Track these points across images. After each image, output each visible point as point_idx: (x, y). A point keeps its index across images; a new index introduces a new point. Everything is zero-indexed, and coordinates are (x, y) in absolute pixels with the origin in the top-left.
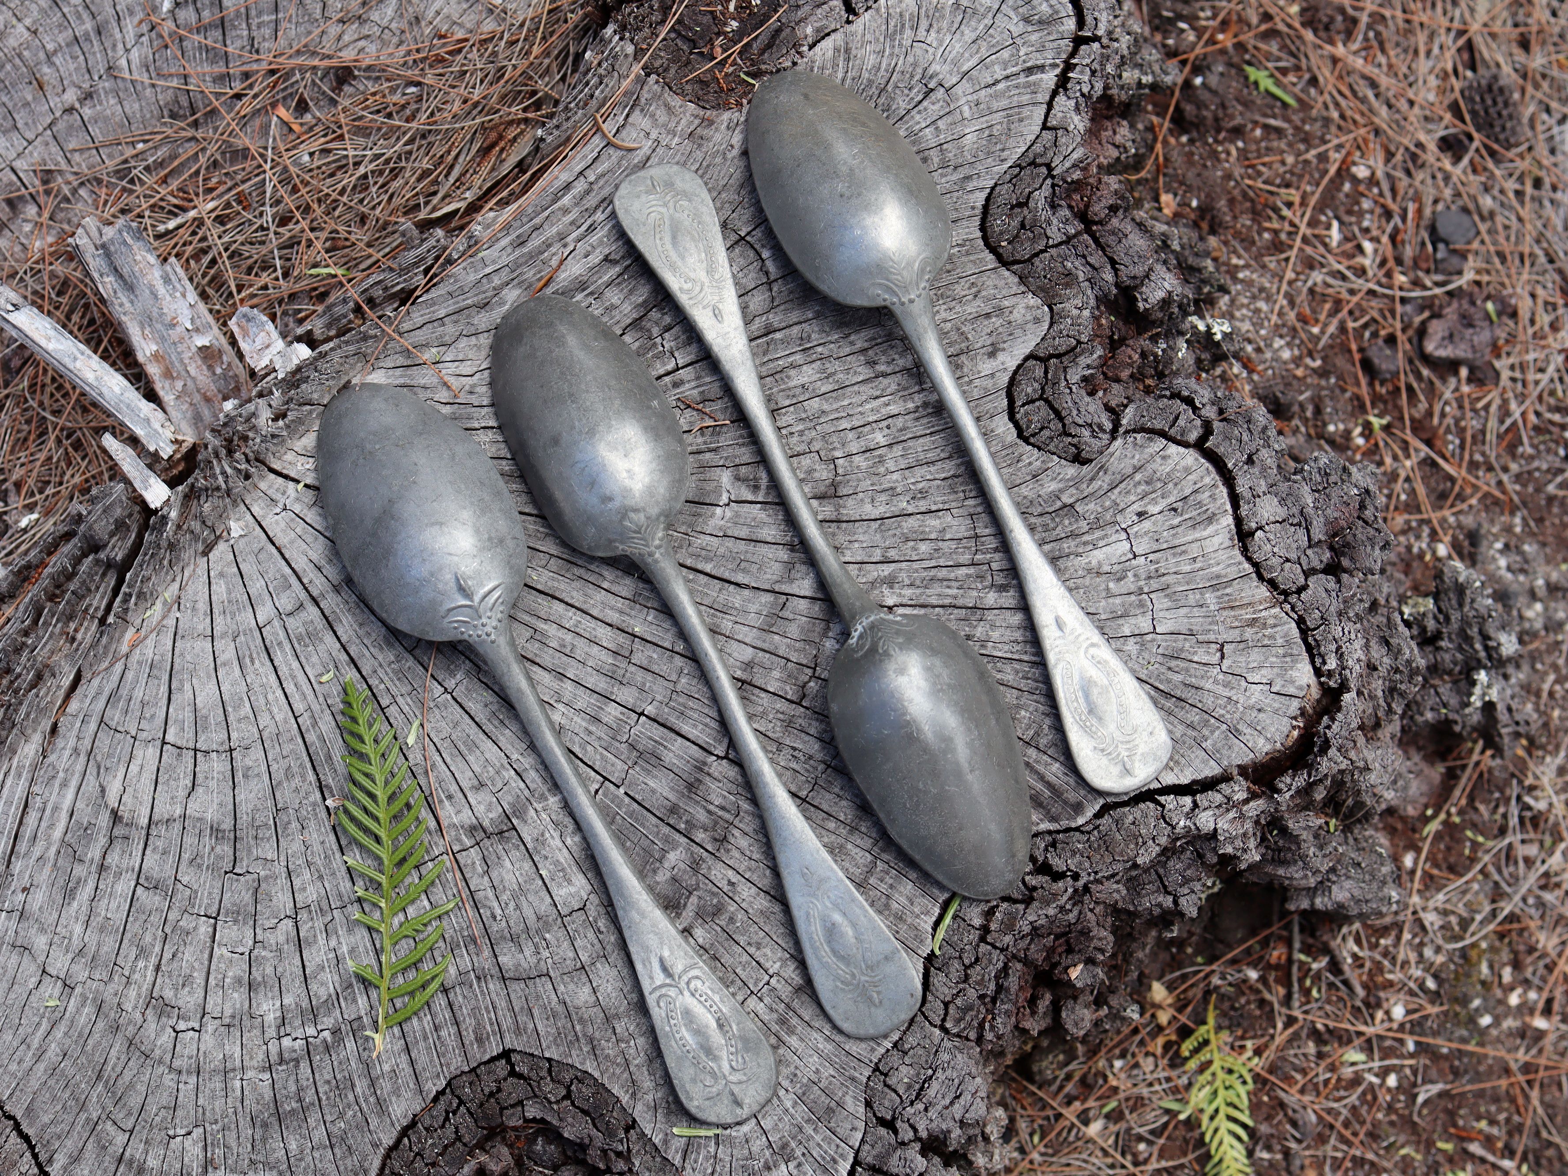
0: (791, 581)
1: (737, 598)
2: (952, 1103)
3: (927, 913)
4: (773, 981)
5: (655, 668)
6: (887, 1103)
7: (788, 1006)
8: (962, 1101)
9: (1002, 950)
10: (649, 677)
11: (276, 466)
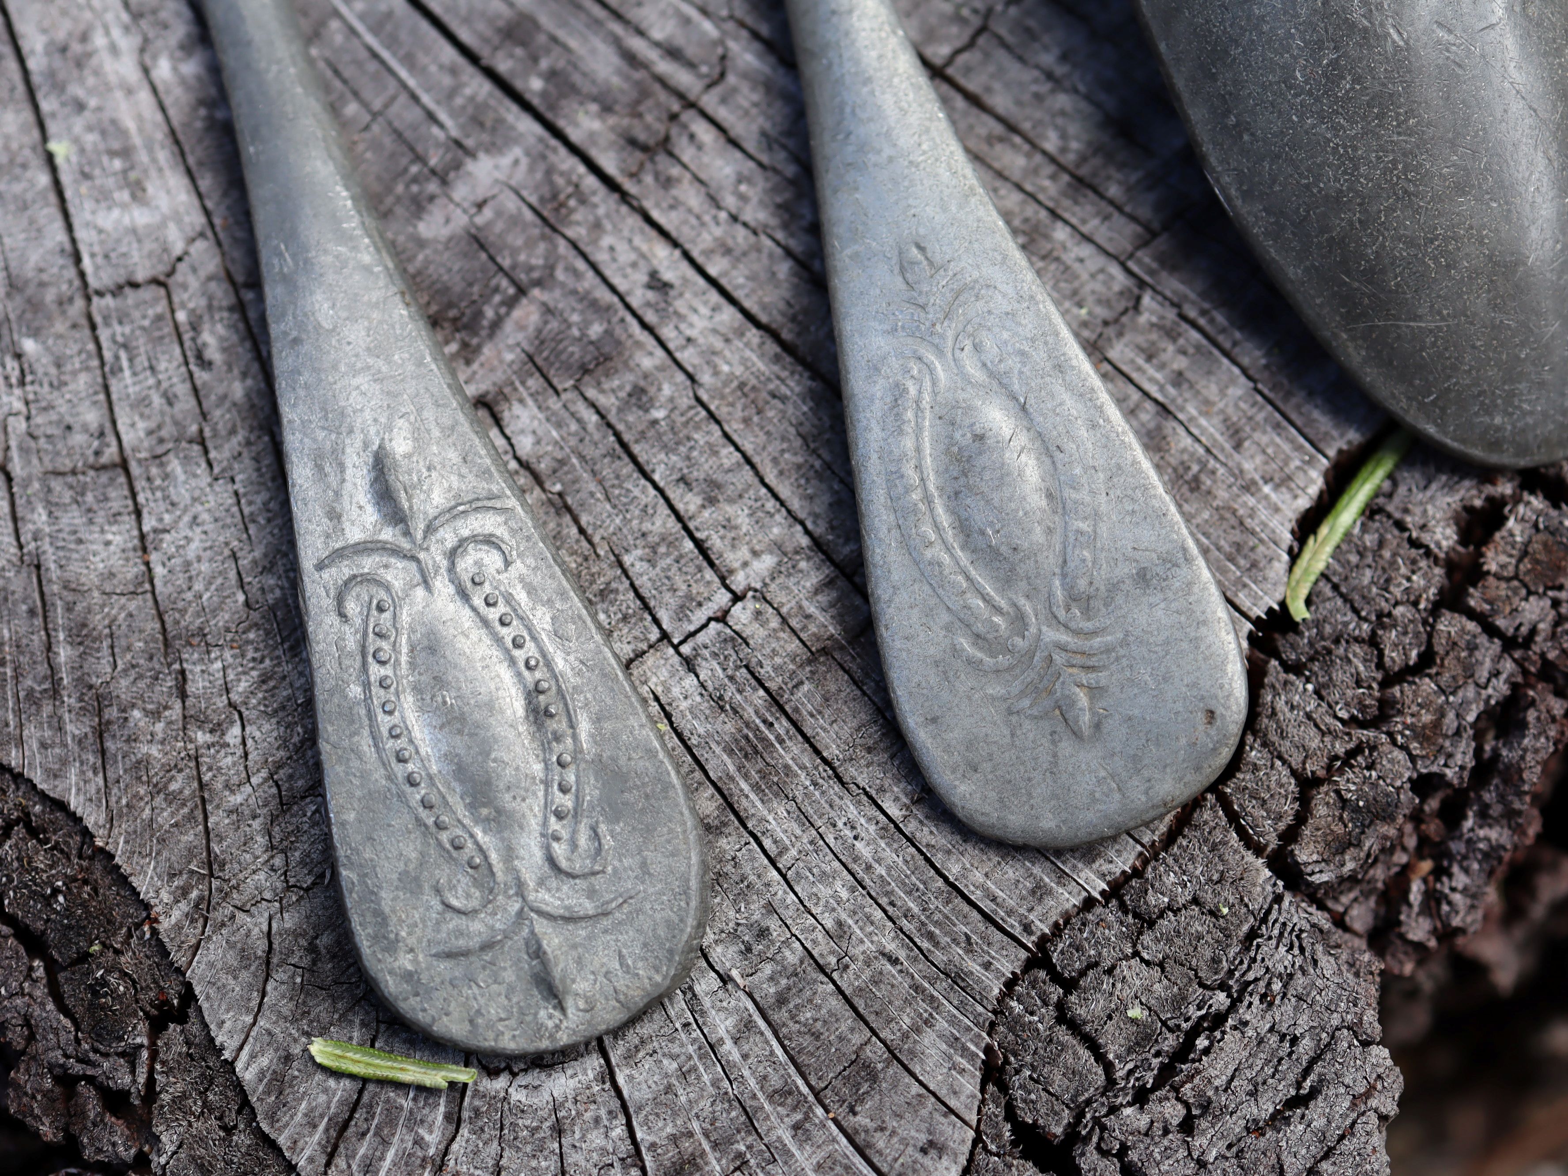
2: (1278, 1119)
3: (1284, 482)
4: (741, 614)
6: (1058, 1081)
7: (775, 701)
8: (1317, 1113)
9: (1510, 644)
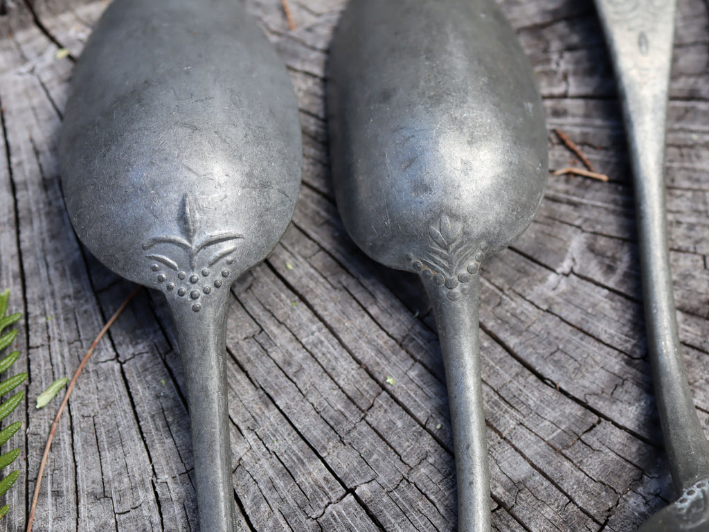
0: (614, 401)
1: (534, 394)
5: (393, 439)
10: (381, 447)
11: (47, 22)
